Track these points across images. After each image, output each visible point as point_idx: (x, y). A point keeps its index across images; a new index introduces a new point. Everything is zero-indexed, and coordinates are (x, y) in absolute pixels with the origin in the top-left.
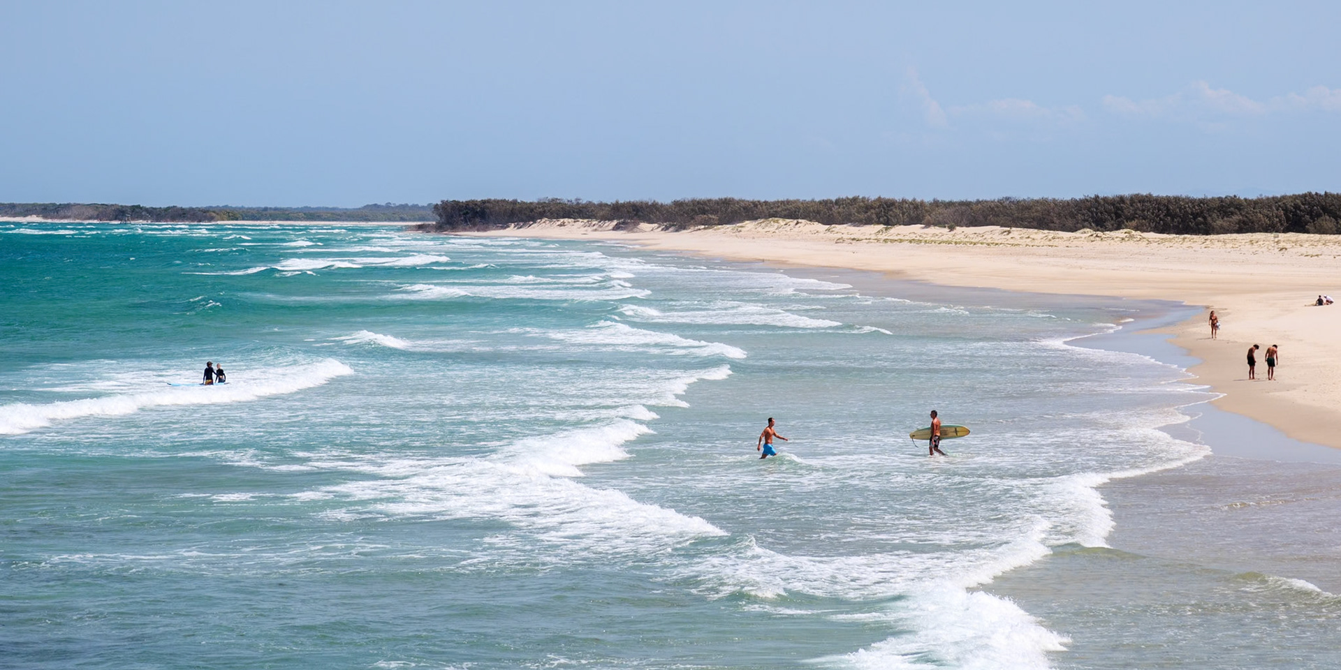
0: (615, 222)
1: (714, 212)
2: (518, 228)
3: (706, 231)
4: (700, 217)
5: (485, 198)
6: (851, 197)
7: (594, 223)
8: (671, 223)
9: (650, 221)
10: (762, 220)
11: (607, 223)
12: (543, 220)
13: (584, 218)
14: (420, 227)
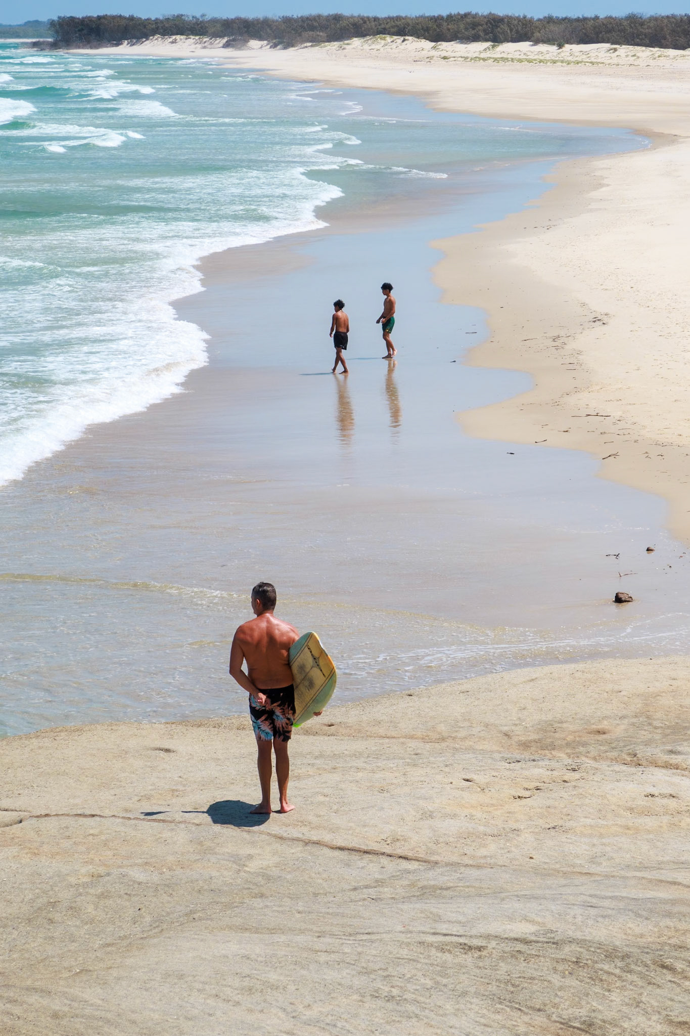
0: (226, 39)
1: (323, 28)
2: (130, 46)
3: (313, 48)
4: (306, 34)
5: (101, 14)
6: (462, 12)
7: (205, 40)
8: (280, 40)
9: (261, 38)
10: (371, 37)
11: (218, 40)
12: (156, 37)
13: (196, 35)
14: (35, 45)
